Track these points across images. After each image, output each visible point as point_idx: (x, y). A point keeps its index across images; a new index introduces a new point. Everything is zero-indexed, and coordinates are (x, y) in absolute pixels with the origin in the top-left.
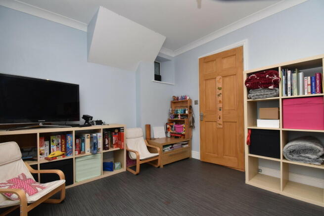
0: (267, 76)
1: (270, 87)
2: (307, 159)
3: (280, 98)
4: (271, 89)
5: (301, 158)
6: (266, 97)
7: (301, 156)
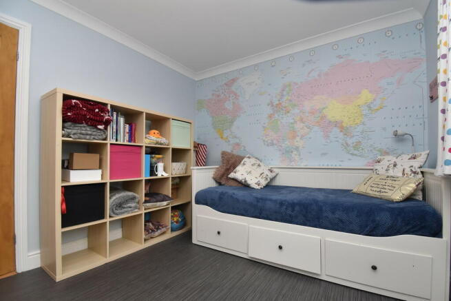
0: (97, 110)
1: (100, 127)
2: (130, 209)
3: (109, 142)
4: (100, 129)
5: (125, 210)
6: (94, 139)
7: (124, 208)
